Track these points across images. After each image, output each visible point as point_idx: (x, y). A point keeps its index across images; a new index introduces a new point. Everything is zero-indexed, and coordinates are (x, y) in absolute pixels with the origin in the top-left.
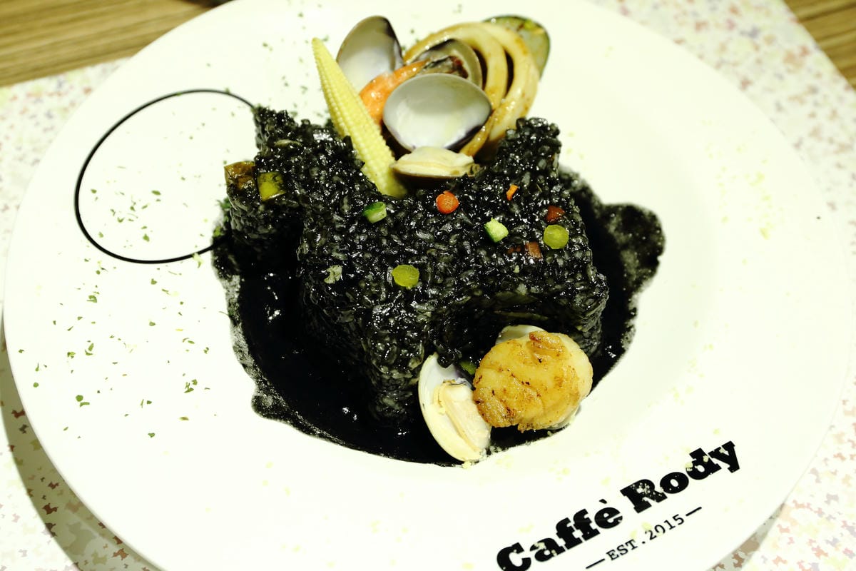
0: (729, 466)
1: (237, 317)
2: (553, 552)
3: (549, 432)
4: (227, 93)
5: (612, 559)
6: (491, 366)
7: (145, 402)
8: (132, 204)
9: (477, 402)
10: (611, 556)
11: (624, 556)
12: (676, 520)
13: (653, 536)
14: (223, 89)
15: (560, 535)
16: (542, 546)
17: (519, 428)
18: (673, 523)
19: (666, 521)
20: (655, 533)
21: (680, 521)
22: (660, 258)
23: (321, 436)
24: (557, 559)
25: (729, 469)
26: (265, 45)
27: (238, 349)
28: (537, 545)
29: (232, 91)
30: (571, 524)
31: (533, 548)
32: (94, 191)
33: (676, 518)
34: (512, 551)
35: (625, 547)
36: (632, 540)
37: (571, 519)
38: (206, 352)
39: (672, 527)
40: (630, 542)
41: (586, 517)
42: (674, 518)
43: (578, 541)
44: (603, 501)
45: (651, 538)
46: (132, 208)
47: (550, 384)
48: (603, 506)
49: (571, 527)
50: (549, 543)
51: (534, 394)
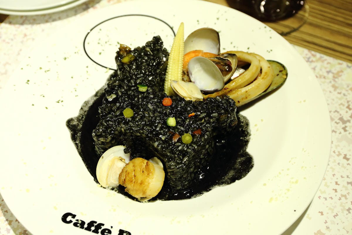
1: (99, 95)
2: (80, 226)
3: (135, 199)
4: (172, 28)
6: (133, 163)
7: (43, 95)
9: (122, 171)
14: (171, 26)
15: (88, 224)
16: (80, 222)
17: (125, 189)
23: (76, 144)
24: (78, 229)
26: (198, 21)
27: (86, 103)
28: (79, 220)
29: (174, 29)
30: (95, 224)
31: (77, 220)
32: (100, 30)
34: (71, 216)
37: (97, 223)
38: (76, 96)
41: (102, 226)
43: (90, 230)
44: (112, 227)
46: (106, 42)
47: (139, 182)
48: (110, 228)
49: (94, 225)
50: (83, 223)
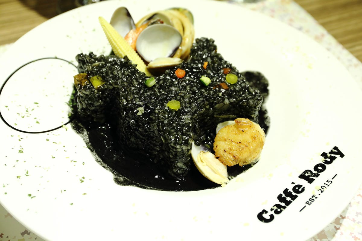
0: (340, 156)
1: (92, 148)
2: (282, 209)
4: (56, 58)
5: (309, 205)
6: (220, 140)
7: (63, 191)
8: (26, 110)
9: (217, 158)
10: (308, 204)
11: (314, 202)
12: (329, 182)
13: (322, 191)
14: (54, 56)
15: (281, 201)
16: (275, 208)
17: (240, 165)
18: (328, 184)
19: (325, 184)
20: (322, 190)
21: (330, 182)
22: (269, 88)
23: (151, 189)
24: (284, 211)
25: (340, 157)
26: (68, 36)
27: (97, 161)
28: (273, 208)
29: (58, 57)
30: (284, 196)
31: (272, 210)
32: (7, 107)
33: (328, 181)
34: (263, 213)
35: (312, 198)
36: (314, 195)
37: (282, 193)
38: (83, 164)
39: (328, 186)
40: (313, 196)
41: (288, 191)
42: (327, 181)
43: (290, 202)
44: (293, 183)
45: (322, 192)
46: (27, 111)
47: (250, 140)
48: (294, 185)
49: (284, 197)
50: (278, 206)
51: (244, 146)
